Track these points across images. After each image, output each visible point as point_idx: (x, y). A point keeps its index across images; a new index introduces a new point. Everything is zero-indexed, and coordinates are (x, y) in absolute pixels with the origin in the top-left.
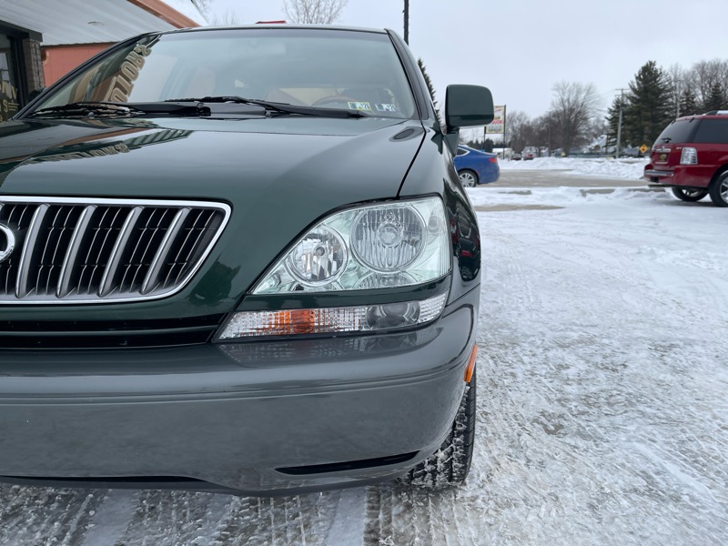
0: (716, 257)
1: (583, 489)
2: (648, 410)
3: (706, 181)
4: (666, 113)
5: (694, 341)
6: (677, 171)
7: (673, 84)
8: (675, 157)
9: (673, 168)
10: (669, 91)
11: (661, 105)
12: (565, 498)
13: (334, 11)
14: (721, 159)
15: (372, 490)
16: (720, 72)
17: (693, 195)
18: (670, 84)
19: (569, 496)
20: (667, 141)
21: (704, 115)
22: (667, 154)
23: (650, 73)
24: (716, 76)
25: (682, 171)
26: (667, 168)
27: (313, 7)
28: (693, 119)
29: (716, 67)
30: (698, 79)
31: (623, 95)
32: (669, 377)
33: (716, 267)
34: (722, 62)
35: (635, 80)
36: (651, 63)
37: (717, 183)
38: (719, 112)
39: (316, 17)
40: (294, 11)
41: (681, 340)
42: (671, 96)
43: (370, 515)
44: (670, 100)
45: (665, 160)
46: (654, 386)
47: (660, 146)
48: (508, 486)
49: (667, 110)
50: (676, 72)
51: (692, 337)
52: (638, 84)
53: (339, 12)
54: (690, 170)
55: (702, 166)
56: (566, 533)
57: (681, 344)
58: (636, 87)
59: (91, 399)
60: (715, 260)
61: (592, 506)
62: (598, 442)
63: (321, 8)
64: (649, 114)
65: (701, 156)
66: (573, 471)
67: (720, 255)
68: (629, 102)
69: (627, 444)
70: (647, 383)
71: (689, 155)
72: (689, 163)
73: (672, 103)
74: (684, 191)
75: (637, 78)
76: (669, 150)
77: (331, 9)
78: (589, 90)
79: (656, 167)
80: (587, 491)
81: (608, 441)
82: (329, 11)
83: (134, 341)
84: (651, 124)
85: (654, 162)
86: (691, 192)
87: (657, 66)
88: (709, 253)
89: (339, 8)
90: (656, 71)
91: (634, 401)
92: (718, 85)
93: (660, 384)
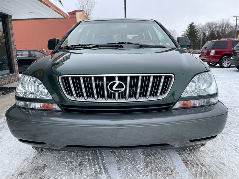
0: (230, 83)
1: (230, 146)
2: (235, 126)
3: (218, 60)
4: (198, 39)
5: (236, 107)
6: (209, 57)
7: (199, 30)
8: (208, 53)
9: (208, 56)
10: (198, 32)
11: (196, 36)
12: (227, 149)
13: (92, 6)
14: (223, 53)
15: (176, 150)
16: (213, 26)
17: (213, 64)
18: (198, 30)
19: (228, 148)
20: (206, 48)
21: (217, 40)
22: (206, 52)
23: (192, 26)
24: (212, 27)
25: (211, 57)
26: (206, 56)
27: (85, 4)
28: (214, 41)
29: (212, 24)
30: (207, 28)
31: (184, 33)
32: (235, 117)
33: (231, 86)
34: (214, 22)
35: (187, 29)
36: (192, 23)
37: (221, 60)
38: (221, 39)
39: (86, 8)
40: (79, 6)
41: (233, 107)
42: (199, 34)
43: (180, 157)
44: (198, 34)
45: (205, 54)
46: (233, 119)
47: (203, 50)
48: (211, 147)
49: (198, 38)
50: (200, 26)
51: (235, 106)
52: (189, 30)
53: (94, 6)
54: (213, 57)
55: (217, 55)
56: (232, 157)
57: (234, 108)
58: (188, 31)
59: (153, 124)
60: (230, 84)
61: (234, 150)
62: (227, 134)
63: (88, 5)
64: (192, 39)
65: (217, 53)
66: (225, 142)
67: (231, 82)
68: (186, 35)
69: (235, 135)
70: (231, 119)
71: (213, 53)
72: (213, 55)
73: (199, 36)
74: (211, 63)
75: (188, 28)
76: (207, 51)
77: (92, 5)
78: (174, 31)
79: (202, 56)
80: (231, 147)
81: (229, 134)
82: (91, 6)
83: (151, 110)
84: (193, 42)
85: (201, 55)
86: (213, 63)
87: (194, 24)
88: (228, 82)
89: (94, 5)
90: (194, 25)
91: (230, 123)
92: (213, 30)
93: (234, 119)
